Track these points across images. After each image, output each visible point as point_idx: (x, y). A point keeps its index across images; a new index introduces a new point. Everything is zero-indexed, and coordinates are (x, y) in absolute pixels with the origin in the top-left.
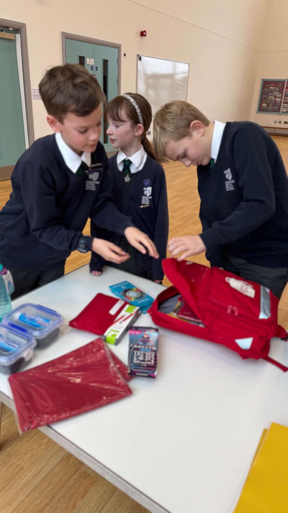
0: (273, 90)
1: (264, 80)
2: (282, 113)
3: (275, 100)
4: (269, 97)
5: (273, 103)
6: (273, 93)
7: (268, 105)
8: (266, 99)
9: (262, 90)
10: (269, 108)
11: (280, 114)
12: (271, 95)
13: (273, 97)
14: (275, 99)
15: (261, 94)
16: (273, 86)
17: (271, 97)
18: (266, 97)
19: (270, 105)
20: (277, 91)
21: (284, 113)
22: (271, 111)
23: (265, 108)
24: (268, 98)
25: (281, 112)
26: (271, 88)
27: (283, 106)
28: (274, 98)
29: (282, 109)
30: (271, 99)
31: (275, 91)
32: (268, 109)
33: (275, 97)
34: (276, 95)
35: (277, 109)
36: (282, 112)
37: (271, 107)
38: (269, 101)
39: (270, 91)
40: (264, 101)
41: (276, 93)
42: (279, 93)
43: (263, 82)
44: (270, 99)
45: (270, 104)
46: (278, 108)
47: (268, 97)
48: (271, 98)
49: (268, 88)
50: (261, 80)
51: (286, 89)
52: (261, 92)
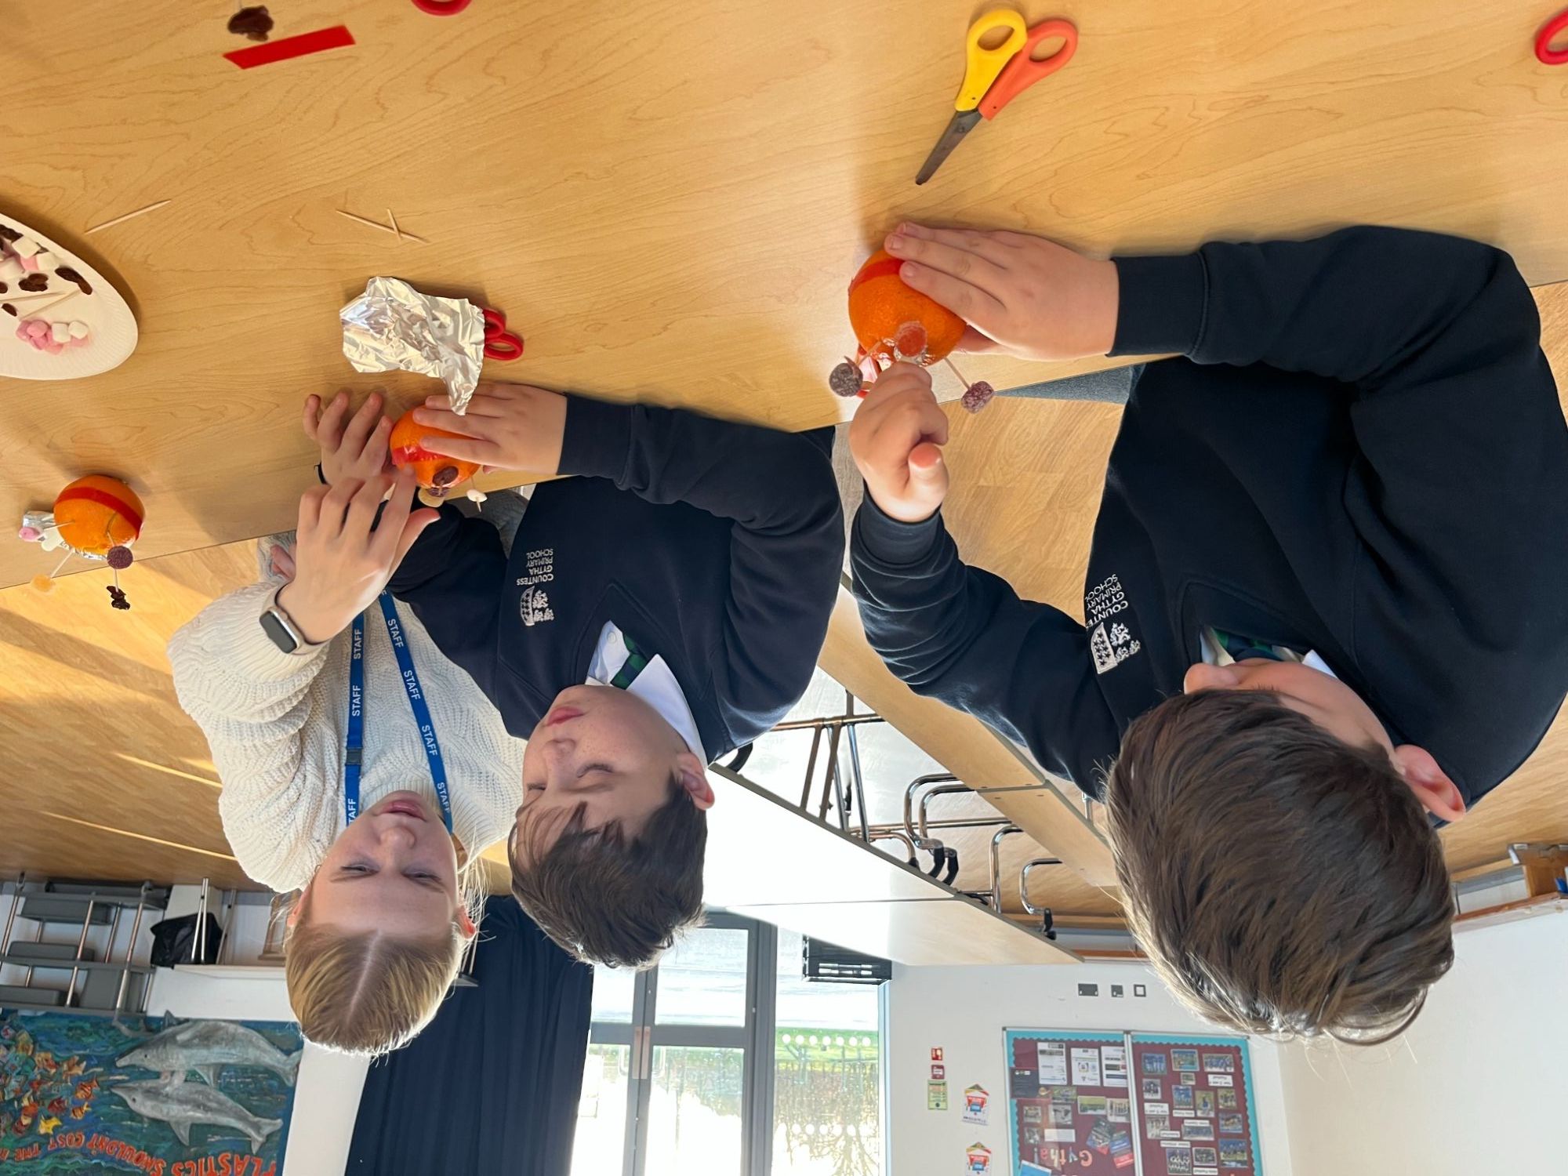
0: (1197, 1160)
2: (1119, 1041)
3: (1171, 1109)
4: (1206, 1123)
5: (1177, 1089)
6: (1193, 1143)
7: (1202, 1077)
8: (1217, 1111)
9: (1251, 1160)
10: (1192, 1063)
11: (1127, 1032)
12: (1198, 1130)
13: (1187, 1123)
14: (1177, 1114)
15: (1252, 1139)
17: (1199, 1123)
18: (1222, 1122)
19: (1188, 1078)
20: (1173, 1154)
21: (1112, 1040)
22: (1176, 1046)
23: (1212, 1066)
24: (1212, 1115)
25: (1128, 1041)
27: (1125, 1077)
28: (1182, 1120)
29: (1124, 1058)
30: (1195, 1109)
31: (1183, 1154)
32: (1196, 1056)
33: (1176, 1124)
34: (1177, 1134)
35: (1151, 1060)
36: (1122, 1044)
37: (1185, 1067)
38: (1199, 1101)
39: (1208, 1154)
40: (1226, 1099)
41: (1177, 1144)
42: (1163, 1144)
44: (1199, 1114)
45: (1193, 1083)
46: (1148, 1067)
47: (1214, 1121)
48: (1196, 1118)
51: (1132, 1166)
52: (1252, 1147)
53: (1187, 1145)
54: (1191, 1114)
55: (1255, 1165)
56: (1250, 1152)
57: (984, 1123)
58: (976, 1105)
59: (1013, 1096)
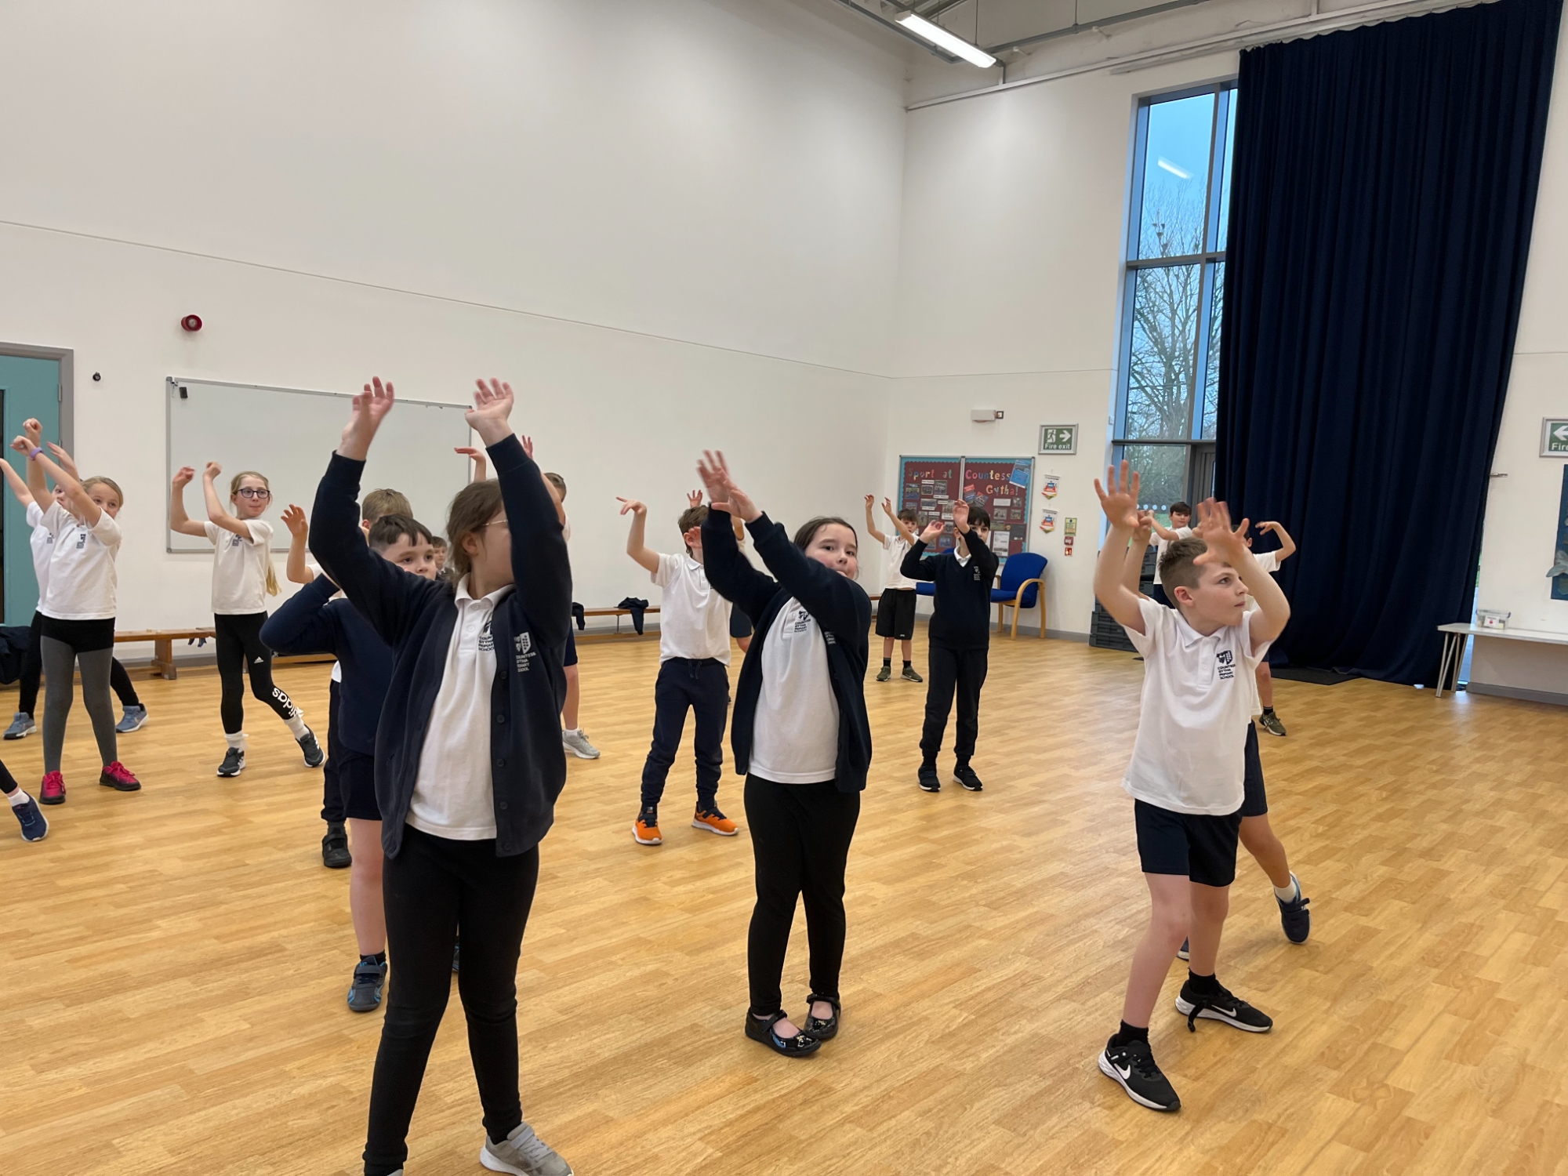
0: (931, 488)
1: (907, 460)
4: (924, 508)
6: (932, 497)
9: (904, 488)
12: (929, 504)
13: (933, 508)
14: (938, 513)
15: (902, 499)
16: (929, 478)
17: (927, 508)
20: (943, 492)
26: (925, 482)
31: (938, 492)
33: (939, 508)
34: (940, 502)
39: (925, 492)
41: (940, 497)
42: (947, 497)
43: (903, 467)
44: (926, 513)
48: (928, 511)
49: (919, 481)
50: (898, 459)
51: (965, 486)
52: (902, 495)
53: (936, 496)
54: (931, 513)
55: (902, 485)
56: (904, 492)
57: (1045, 511)
58: (1048, 521)
59: (1026, 525)
